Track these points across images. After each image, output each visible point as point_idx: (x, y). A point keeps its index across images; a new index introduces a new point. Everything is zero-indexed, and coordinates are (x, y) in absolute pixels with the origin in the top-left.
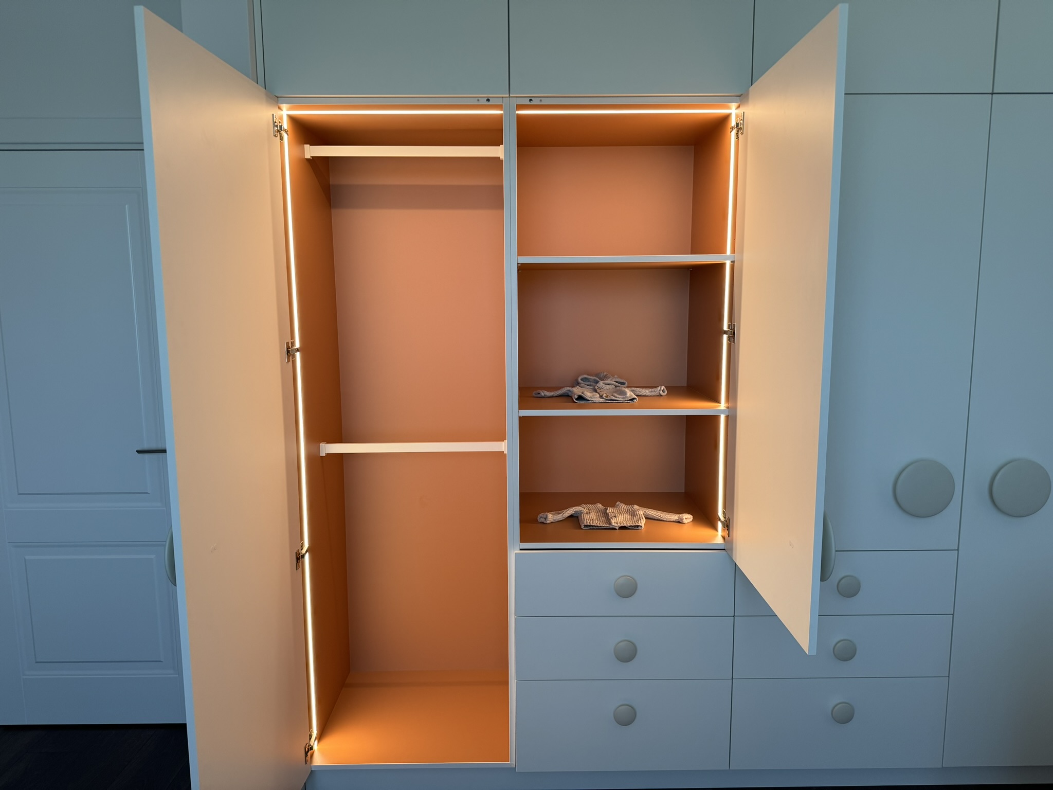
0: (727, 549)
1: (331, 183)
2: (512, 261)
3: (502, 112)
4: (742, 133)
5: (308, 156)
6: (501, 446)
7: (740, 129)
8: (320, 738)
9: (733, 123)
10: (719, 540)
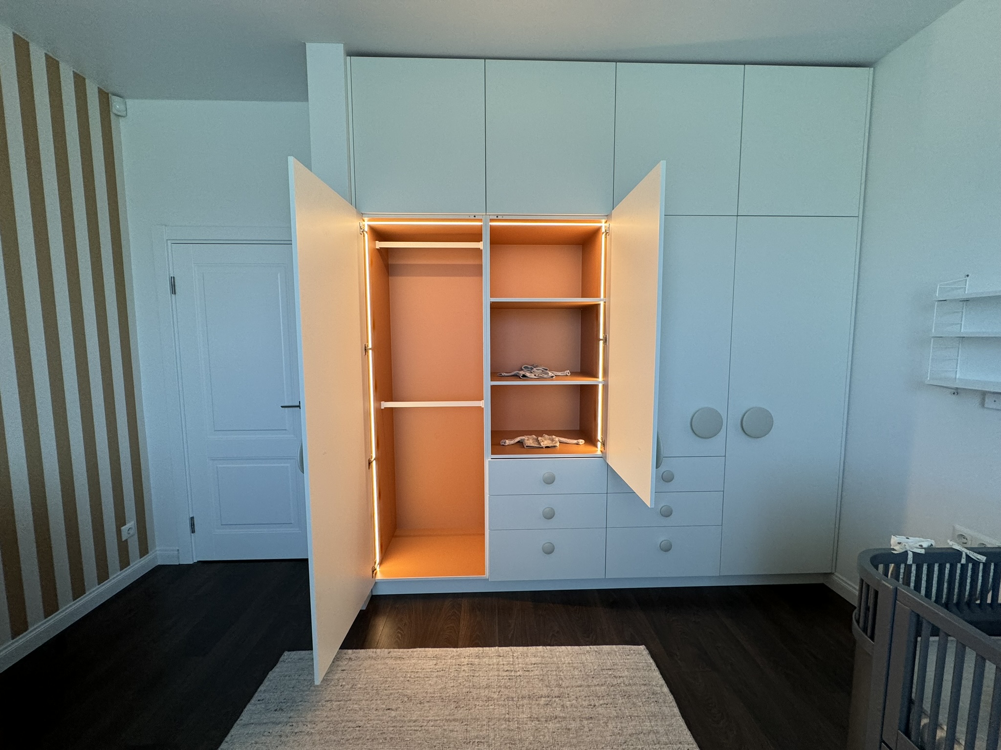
0: (604, 457)
1: (389, 263)
2: (487, 300)
3: (482, 223)
4: (608, 235)
5: (378, 247)
6: (481, 404)
7: (607, 233)
8: (381, 563)
9: (603, 230)
10: (599, 453)
